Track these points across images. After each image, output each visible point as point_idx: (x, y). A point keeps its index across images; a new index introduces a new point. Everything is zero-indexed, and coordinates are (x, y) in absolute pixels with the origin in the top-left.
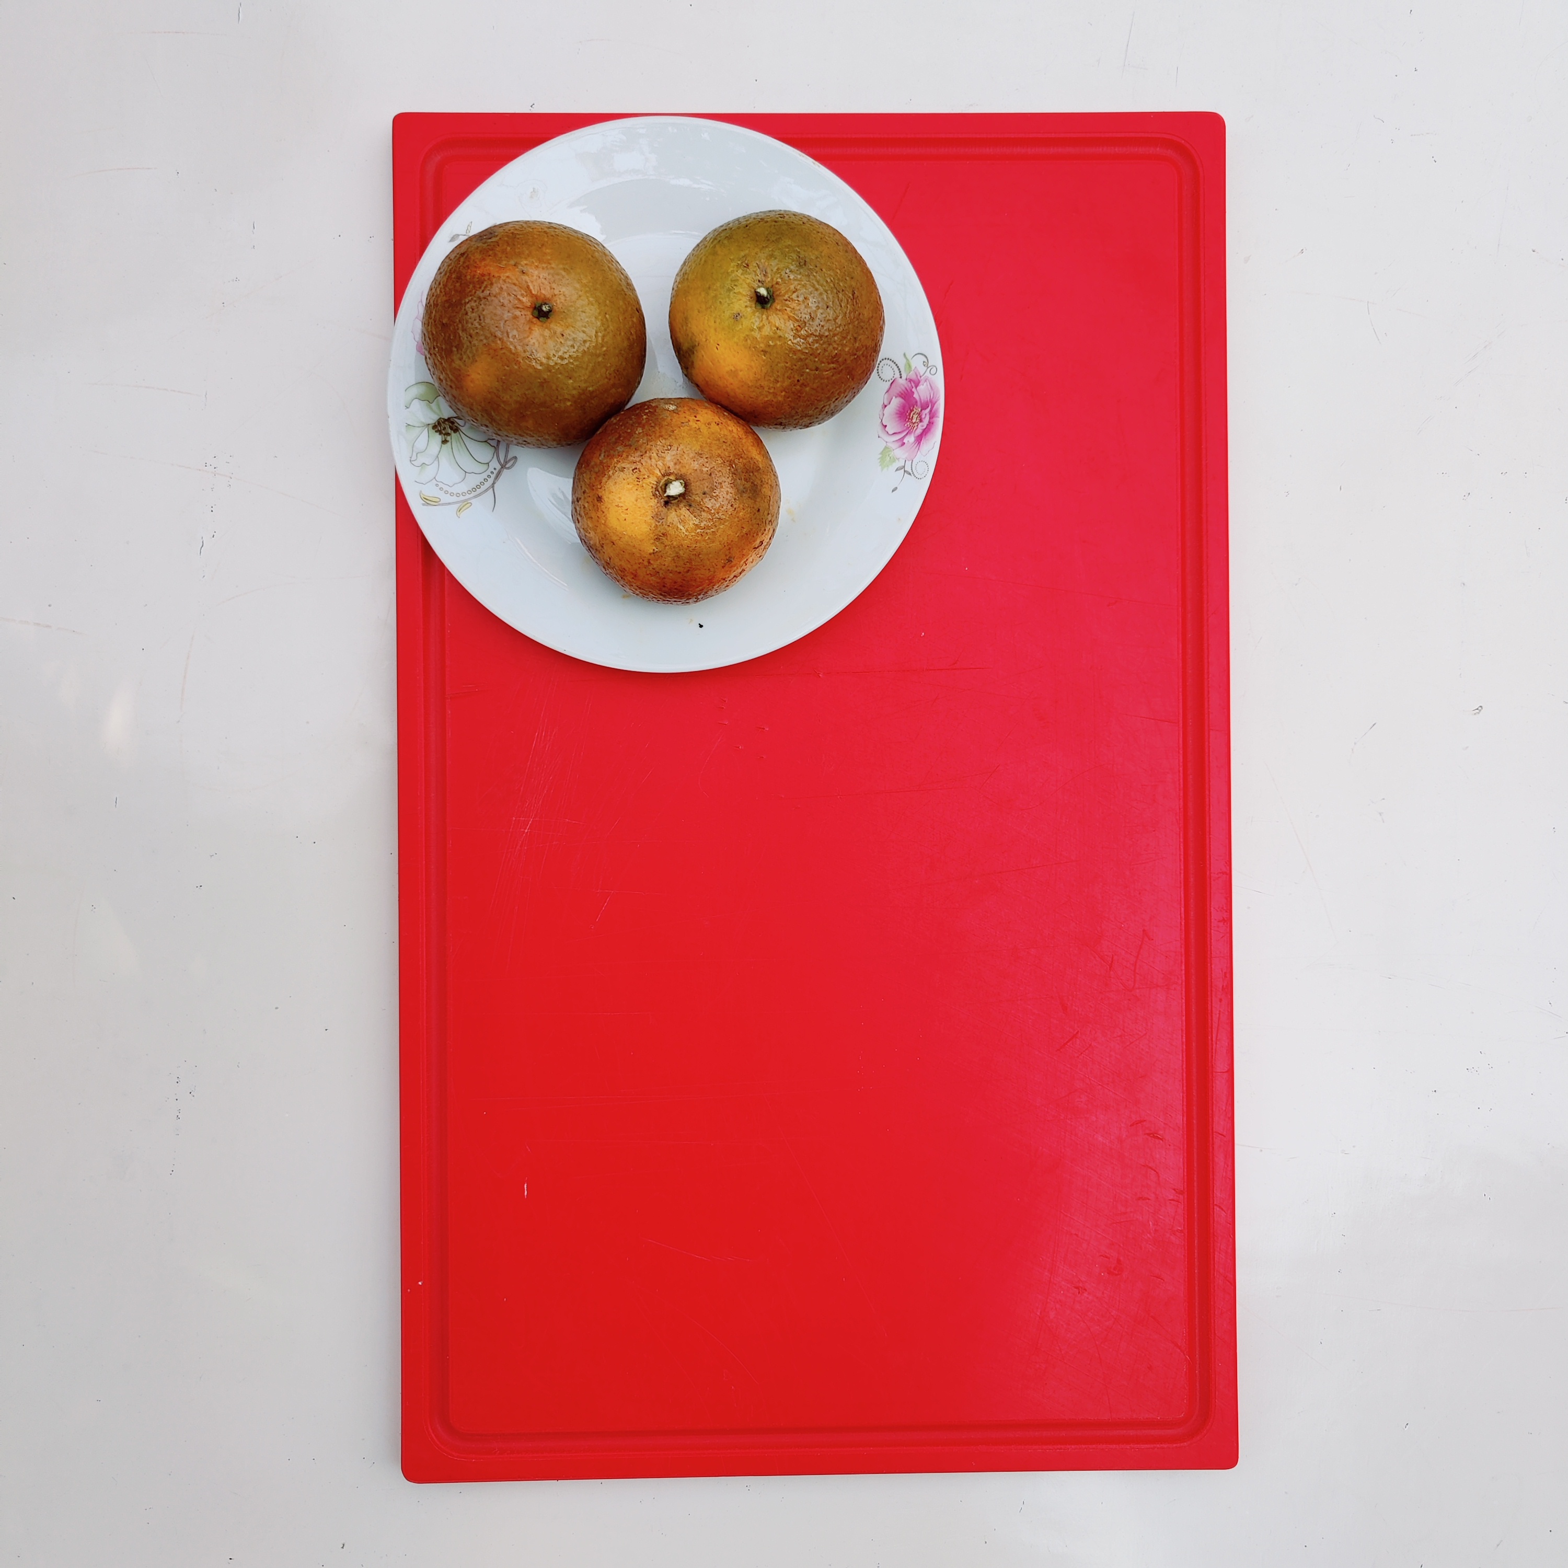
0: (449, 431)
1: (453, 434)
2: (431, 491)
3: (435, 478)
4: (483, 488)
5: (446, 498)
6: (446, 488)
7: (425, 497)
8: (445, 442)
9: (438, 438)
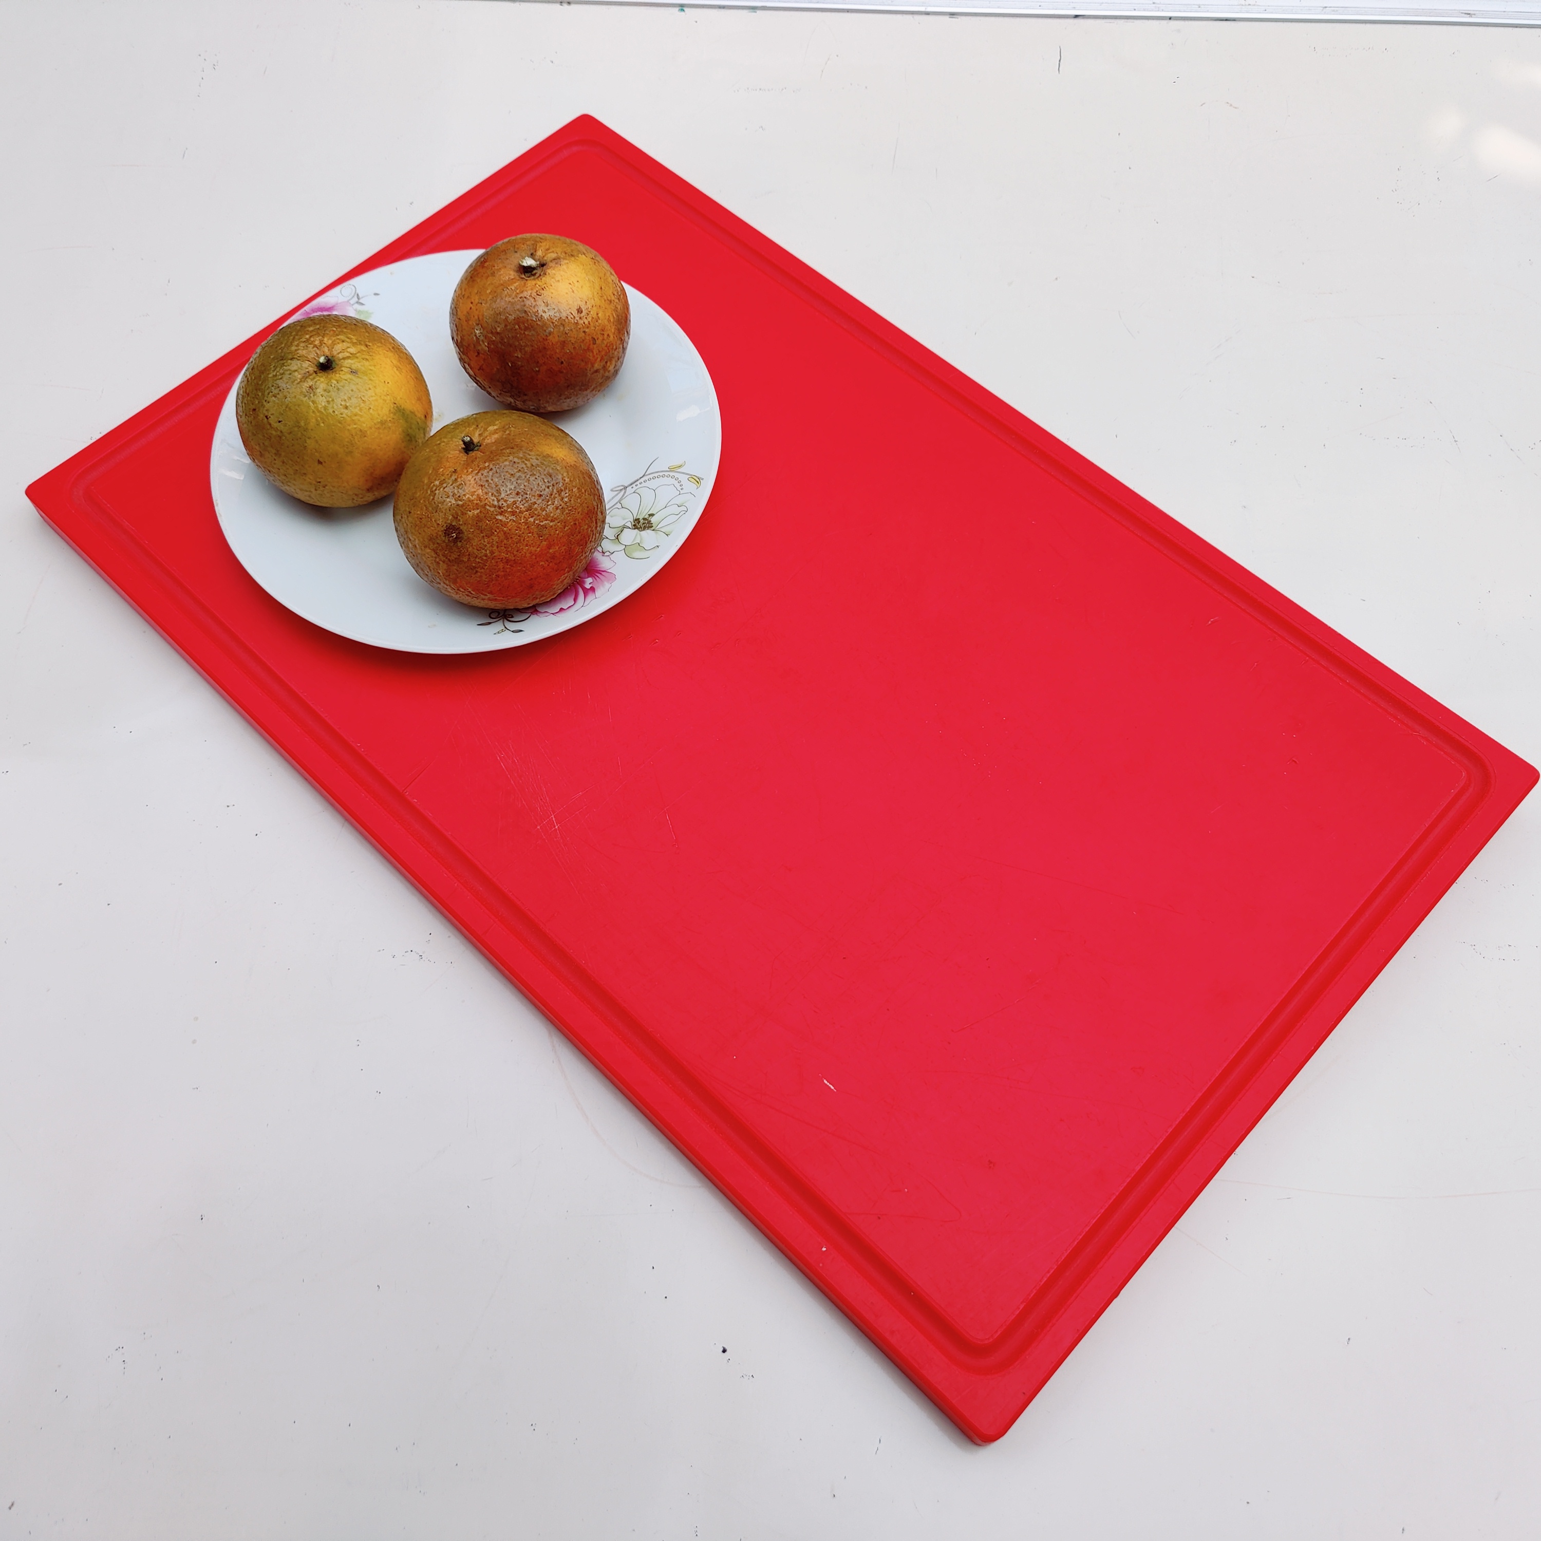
0: (642, 521)
1: (641, 518)
2: (689, 486)
3: (680, 494)
4: (651, 476)
5: (683, 478)
6: (678, 485)
7: (697, 483)
8: (652, 515)
9: (653, 520)
